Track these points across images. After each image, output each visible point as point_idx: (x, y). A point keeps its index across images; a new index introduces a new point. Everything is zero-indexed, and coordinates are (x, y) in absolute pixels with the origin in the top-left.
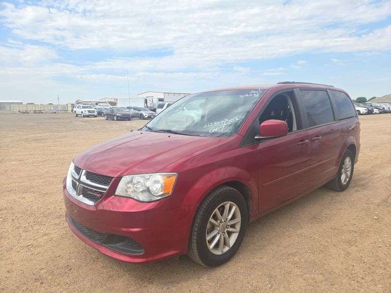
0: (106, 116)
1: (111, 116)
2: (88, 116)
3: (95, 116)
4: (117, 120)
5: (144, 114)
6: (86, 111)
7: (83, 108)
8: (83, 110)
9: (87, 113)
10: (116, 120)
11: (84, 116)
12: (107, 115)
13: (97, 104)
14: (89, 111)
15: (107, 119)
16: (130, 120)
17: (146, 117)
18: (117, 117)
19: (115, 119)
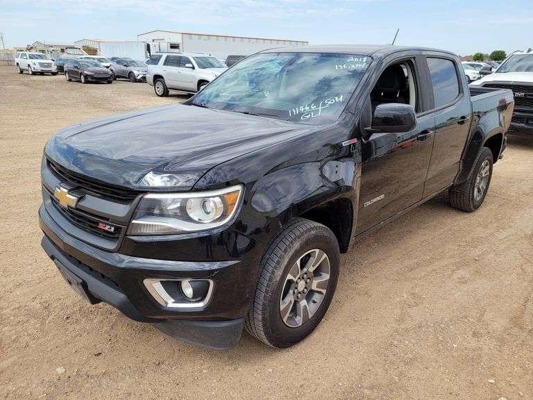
0: (67, 75)
1: (77, 76)
2: (42, 73)
3: (54, 74)
4: (87, 82)
5: (136, 73)
6: (36, 65)
7: (30, 58)
8: (30, 62)
9: (39, 69)
10: (84, 83)
11: (34, 73)
12: (70, 72)
13: (63, 51)
14: (41, 64)
15: (70, 80)
16: (110, 82)
17: (138, 78)
18: (86, 76)
19: (83, 80)
